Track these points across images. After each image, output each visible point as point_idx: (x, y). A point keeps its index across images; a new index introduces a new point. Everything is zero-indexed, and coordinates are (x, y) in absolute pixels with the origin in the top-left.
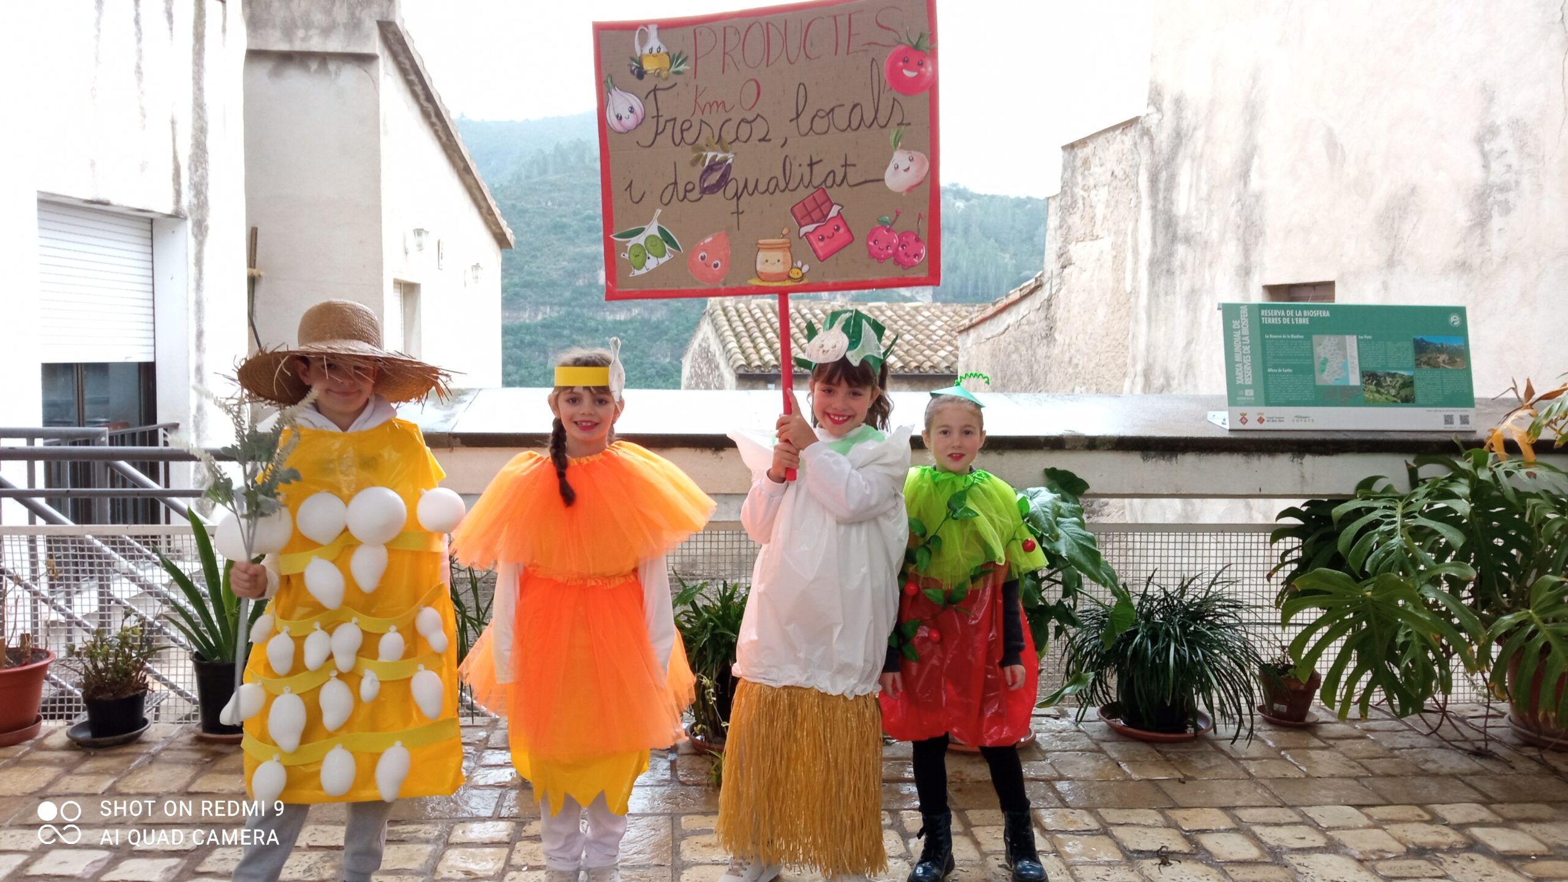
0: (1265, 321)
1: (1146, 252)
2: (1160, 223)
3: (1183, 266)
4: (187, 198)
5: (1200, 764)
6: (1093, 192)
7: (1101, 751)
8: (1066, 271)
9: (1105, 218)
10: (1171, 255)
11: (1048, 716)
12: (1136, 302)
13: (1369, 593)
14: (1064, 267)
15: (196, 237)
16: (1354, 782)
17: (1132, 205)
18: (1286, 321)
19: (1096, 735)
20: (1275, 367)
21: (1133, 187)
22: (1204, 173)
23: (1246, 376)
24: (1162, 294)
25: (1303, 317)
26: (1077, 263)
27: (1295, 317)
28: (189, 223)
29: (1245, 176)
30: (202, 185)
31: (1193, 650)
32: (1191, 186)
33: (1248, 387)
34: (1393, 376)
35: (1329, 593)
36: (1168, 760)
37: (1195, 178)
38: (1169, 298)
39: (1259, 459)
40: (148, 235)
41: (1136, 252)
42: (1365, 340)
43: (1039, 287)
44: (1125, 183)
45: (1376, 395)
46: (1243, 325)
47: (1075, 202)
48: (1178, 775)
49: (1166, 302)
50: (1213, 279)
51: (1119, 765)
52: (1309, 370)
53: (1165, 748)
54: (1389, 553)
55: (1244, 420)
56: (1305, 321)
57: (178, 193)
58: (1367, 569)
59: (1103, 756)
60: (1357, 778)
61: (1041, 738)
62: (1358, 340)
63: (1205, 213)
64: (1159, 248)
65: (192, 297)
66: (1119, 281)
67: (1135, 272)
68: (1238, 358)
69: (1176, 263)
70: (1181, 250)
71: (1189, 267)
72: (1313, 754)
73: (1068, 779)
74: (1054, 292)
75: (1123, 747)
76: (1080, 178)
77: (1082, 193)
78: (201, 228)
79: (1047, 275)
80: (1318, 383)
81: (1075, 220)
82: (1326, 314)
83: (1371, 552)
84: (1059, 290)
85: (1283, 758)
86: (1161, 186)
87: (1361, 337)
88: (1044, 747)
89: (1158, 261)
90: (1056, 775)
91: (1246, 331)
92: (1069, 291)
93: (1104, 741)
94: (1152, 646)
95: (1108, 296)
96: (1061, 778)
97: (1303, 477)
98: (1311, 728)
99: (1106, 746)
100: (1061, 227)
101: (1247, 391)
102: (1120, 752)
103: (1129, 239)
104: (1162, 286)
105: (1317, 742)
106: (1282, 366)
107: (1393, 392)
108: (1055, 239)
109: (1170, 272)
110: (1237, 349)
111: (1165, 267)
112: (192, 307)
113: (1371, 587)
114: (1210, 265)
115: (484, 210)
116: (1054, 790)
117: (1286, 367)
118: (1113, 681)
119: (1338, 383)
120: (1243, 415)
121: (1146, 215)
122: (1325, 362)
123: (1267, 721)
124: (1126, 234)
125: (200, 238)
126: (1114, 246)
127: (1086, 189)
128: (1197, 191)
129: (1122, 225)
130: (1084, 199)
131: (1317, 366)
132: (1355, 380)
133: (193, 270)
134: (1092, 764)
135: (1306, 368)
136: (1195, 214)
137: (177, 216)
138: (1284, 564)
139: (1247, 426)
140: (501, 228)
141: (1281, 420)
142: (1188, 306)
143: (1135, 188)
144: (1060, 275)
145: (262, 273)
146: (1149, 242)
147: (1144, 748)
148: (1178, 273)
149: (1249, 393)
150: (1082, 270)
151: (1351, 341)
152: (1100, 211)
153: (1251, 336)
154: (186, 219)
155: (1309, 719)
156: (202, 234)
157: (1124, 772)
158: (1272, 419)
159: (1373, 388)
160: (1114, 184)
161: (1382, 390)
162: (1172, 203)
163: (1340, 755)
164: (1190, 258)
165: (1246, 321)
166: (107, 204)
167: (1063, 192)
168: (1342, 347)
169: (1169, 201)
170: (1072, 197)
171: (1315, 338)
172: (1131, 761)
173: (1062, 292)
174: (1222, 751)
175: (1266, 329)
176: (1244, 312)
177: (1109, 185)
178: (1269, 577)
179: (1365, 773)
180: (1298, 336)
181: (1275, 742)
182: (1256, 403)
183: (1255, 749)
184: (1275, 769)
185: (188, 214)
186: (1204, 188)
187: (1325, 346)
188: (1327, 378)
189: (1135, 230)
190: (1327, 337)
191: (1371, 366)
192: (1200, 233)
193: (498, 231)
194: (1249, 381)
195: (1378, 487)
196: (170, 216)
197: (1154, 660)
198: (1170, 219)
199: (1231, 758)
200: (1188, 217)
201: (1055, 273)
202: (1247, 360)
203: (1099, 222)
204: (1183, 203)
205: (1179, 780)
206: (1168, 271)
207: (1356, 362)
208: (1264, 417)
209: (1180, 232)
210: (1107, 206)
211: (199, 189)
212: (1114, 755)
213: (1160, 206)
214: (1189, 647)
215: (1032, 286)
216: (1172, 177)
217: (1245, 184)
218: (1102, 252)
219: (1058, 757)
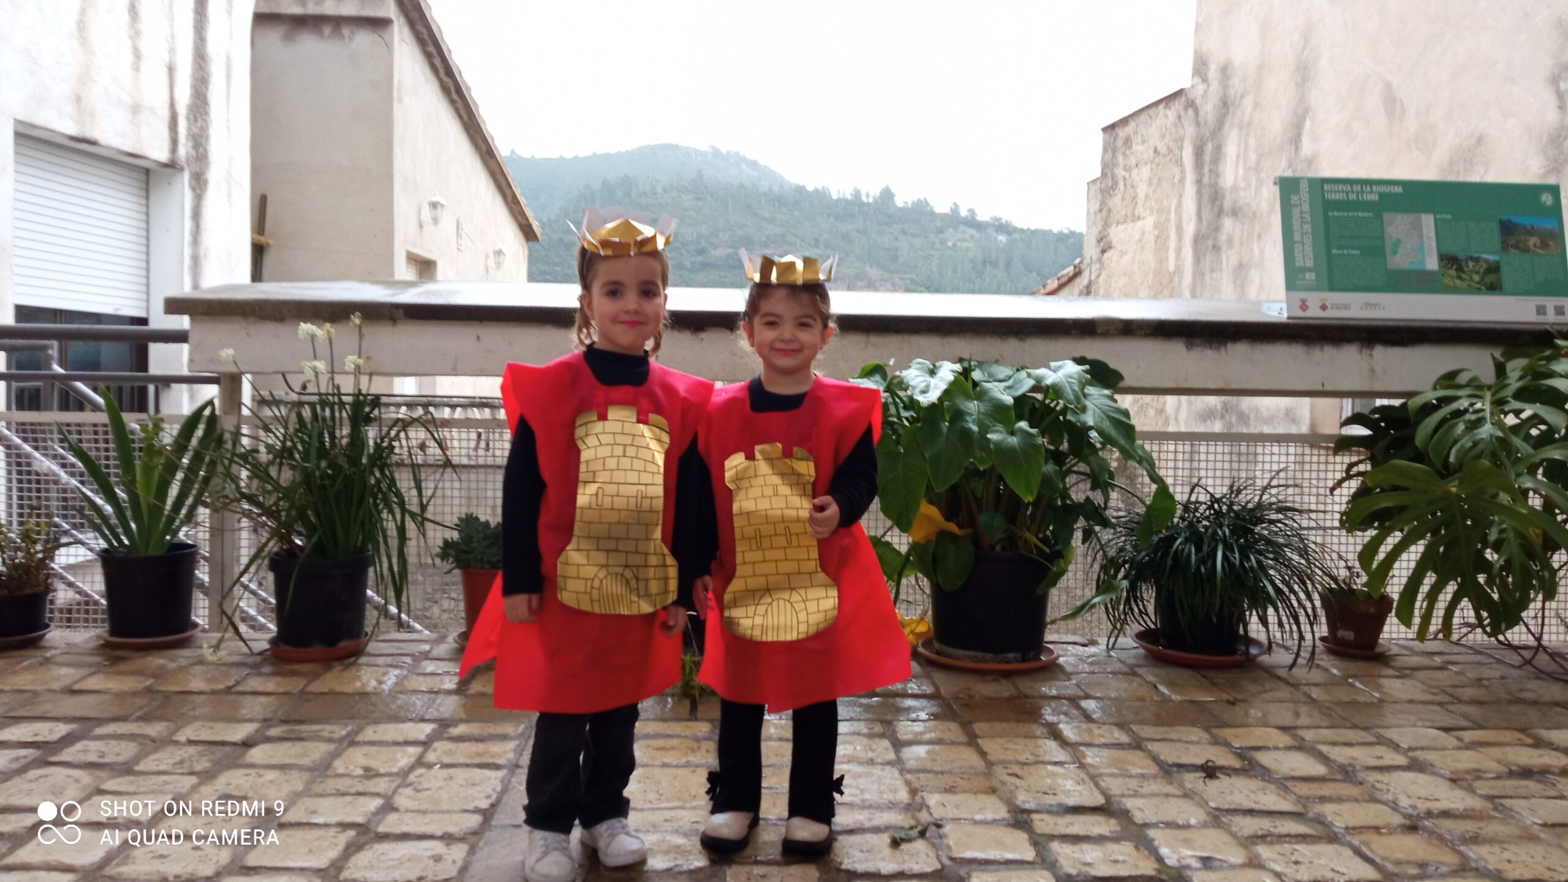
0: (1330, 196)
1: (1190, 228)
2: (1206, 197)
3: (1230, 242)
4: (184, 150)
5: (1253, 688)
6: (1136, 171)
7: (1134, 674)
8: (1106, 255)
9: (1147, 197)
10: (1217, 229)
11: (1075, 643)
12: (1180, 282)
13: (1454, 489)
14: (1103, 251)
15: (193, 189)
16: (1437, 708)
17: (1176, 180)
18: (1353, 197)
19: (1131, 661)
20: (1339, 248)
21: (1176, 162)
22: (1252, 142)
23: (1306, 257)
24: (1207, 271)
25: (1372, 192)
26: (1118, 246)
27: (1362, 192)
28: (186, 176)
29: (1296, 140)
30: (201, 136)
31: (1245, 557)
32: (1238, 156)
33: (1309, 270)
34: (1476, 260)
35: (1404, 489)
36: (1215, 685)
37: (1242, 147)
38: (1215, 275)
39: (1322, 350)
40: (144, 185)
41: (1180, 229)
42: (1444, 220)
43: (1077, 274)
44: (1168, 158)
45: (1458, 282)
46: (1303, 199)
47: (1115, 184)
48: (1225, 696)
49: (1212, 279)
50: (1262, 251)
51: (1156, 687)
52: (1379, 252)
53: (1212, 674)
54: (1475, 444)
55: (1304, 306)
56: (1374, 197)
57: (174, 142)
58: (1452, 459)
59: (1137, 679)
60: (1441, 704)
61: (1067, 662)
62: (1436, 220)
63: (1254, 183)
64: (1205, 224)
65: (187, 251)
66: (1161, 260)
67: (1179, 250)
68: (1297, 237)
69: (1223, 237)
70: (1228, 223)
71: (1236, 240)
72: (1384, 682)
73: (1095, 698)
74: (1093, 278)
75: (1163, 671)
76: (1120, 158)
77: (1123, 173)
78: (199, 183)
79: (1087, 261)
80: (1390, 266)
81: (1116, 202)
82: (1399, 190)
83: (1456, 442)
84: (1099, 275)
85: (1352, 685)
86: (1207, 158)
87: (1439, 216)
88: (1069, 669)
89: (1203, 236)
90: (1080, 693)
91: (1306, 207)
92: (1110, 276)
93: (1139, 666)
94: (1196, 554)
95: (1150, 277)
96: (1087, 697)
97: (1372, 371)
98: (1382, 659)
99: (1140, 671)
100: (1101, 210)
101: (1307, 275)
102: (1156, 676)
103: (1173, 216)
104: (1207, 262)
105: (1390, 672)
106: (1348, 247)
107: (1476, 278)
108: (1095, 223)
109: (1216, 248)
110: (1296, 226)
111: (1210, 243)
112: (187, 260)
113: (1456, 483)
114: (1259, 237)
115: (509, 199)
116: (1079, 707)
117: (1353, 248)
118: (1149, 596)
119: (1413, 267)
120: (1304, 302)
121: (1190, 190)
122: (1398, 243)
123: (1331, 651)
124: (1169, 211)
125: (198, 191)
126: (1157, 225)
127: (1127, 169)
128: (1245, 161)
129: (1165, 203)
130: (1125, 179)
131: (1388, 248)
132: (1432, 263)
133: (188, 224)
134: (1124, 685)
135: (1376, 249)
136: (1242, 185)
137: (172, 165)
138: (1349, 477)
139: (1308, 314)
140: (527, 219)
141: (1347, 307)
142: (1235, 283)
143: (1179, 162)
144: (1100, 260)
145: (270, 241)
146: (1194, 218)
147: (1186, 674)
148: (1224, 248)
149: (1311, 276)
150: (1123, 253)
151: (1428, 221)
152: (1142, 190)
153: (1312, 212)
154: (182, 169)
155: (1378, 650)
156: (200, 187)
157: (1163, 694)
158: (1337, 307)
159: (1453, 273)
160: (1157, 160)
161: (1464, 276)
162: (1218, 175)
163: (1419, 684)
164: (1238, 232)
165: (1307, 195)
166: (93, 143)
167: (1104, 174)
168: (1417, 227)
169: (1215, 173)
170: (1113, 178)
171: (1386, 216)
172: (1171, 684)
173: (1102, 278)
174: (1279, 678)
175: (1329, 205)
176: (1304, 187)
177: (1152, 162)
178: (1332, 490)
179: (1450, 699)
180: (1366, 214)
181: (1339, 670)
182: (1317, 288)
183: (1316, 676)
184: (1343, 694)
185: (185, 165)
186: (1253, 157)
187: (1397, 225)
188: (1400, 261)
189: (1179, 206)
190: (1400, 216)
191: (1452, 249)
192: (1248, 205)
193: (524, 222)
194: (1310, 264)
195: (1463, 378)
196: (165, 165)
197: (1198, 568)
198: (1216, 192)
199: (1288, 683)
200: (1235, 189)
201: (1095, 258)
202: (1308, 241)
203: (1140, 203)
204: (1230, 174)
205: (1229, 702)
206: (1214, 247)
207: (1434, 243)
208: (1328, 304)
209: (1227, 205)
210: (1150, 184)
211: (199, 140)
212: (1151, 678)
213: (1206, 180)
214: (1241, 553)
215: (1071, 274)
216: (1219, 149)
217: (1297, 149)
218: (1144, 233)
219: (1085, 678)
